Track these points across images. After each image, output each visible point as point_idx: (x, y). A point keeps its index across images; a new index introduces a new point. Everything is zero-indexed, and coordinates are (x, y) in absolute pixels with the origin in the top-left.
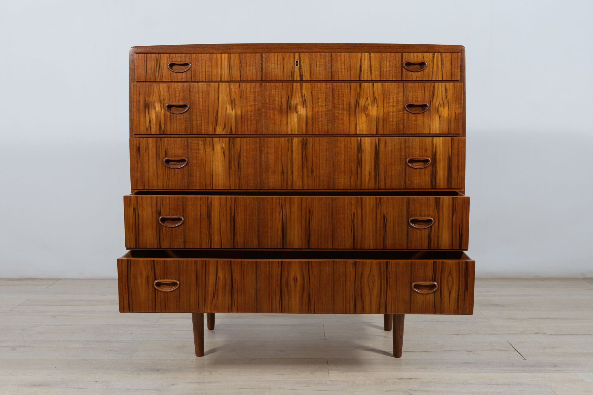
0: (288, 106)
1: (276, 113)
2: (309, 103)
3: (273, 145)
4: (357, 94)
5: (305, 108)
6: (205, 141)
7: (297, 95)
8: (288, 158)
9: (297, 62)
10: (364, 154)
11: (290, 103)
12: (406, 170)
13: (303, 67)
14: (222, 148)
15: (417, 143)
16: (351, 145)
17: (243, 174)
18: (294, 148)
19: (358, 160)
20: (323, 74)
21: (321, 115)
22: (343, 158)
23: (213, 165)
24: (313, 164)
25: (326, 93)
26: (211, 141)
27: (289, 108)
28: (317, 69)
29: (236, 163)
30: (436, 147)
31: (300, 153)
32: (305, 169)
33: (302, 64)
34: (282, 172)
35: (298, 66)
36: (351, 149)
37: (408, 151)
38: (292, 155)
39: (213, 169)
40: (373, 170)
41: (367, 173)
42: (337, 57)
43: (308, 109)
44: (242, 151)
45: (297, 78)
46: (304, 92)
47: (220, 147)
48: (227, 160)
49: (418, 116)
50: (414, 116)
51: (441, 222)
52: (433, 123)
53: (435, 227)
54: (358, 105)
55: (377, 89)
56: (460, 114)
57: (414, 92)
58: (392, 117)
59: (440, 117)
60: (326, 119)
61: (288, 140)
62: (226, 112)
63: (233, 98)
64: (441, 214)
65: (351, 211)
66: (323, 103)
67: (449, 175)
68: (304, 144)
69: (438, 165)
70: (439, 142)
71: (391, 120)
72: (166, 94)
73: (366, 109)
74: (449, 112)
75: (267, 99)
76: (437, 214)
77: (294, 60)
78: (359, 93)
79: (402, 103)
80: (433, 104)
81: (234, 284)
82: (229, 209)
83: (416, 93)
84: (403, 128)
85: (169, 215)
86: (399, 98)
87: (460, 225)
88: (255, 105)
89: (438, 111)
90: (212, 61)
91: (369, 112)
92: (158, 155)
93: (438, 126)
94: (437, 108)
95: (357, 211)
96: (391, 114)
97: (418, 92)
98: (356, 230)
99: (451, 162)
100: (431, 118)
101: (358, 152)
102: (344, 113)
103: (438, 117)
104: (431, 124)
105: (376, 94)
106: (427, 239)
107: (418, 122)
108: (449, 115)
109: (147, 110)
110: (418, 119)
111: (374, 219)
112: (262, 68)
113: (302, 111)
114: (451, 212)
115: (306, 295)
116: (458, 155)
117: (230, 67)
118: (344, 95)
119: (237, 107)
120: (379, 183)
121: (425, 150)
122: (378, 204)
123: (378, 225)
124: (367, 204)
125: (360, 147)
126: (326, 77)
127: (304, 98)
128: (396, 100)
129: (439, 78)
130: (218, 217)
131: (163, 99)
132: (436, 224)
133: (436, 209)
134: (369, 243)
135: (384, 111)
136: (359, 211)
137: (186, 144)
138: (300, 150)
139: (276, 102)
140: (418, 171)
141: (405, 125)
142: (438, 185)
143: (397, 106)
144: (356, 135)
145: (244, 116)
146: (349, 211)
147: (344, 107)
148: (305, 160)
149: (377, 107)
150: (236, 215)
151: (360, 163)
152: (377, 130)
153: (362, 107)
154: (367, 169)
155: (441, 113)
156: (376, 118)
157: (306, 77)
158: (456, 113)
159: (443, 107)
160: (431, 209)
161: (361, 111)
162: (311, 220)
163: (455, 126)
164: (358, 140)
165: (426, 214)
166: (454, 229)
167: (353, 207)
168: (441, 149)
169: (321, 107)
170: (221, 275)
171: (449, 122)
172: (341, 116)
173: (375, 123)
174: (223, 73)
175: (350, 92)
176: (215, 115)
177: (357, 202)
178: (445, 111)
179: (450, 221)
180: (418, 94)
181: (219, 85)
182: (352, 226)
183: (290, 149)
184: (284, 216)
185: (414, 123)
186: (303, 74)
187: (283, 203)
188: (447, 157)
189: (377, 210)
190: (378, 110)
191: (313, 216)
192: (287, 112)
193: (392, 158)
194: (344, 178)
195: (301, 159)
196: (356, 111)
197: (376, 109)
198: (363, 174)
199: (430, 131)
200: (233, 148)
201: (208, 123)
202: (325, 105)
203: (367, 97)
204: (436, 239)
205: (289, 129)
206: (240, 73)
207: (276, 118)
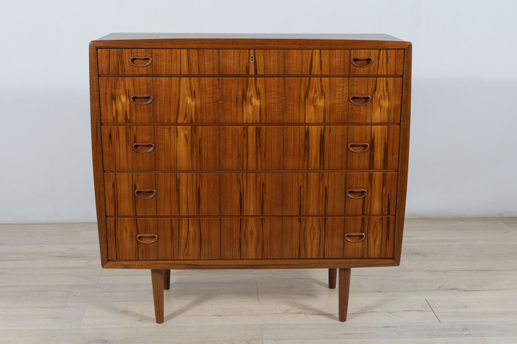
0: (243, 98)
1: (233, 104)
2: (262, 96)
3: (231, 132)
4: (306, 88)
5: (259, 100)
6: (170, 129)
7: (252, 88)
8: (243, 143)
9: (252, 57)
10: (310, 139)
11: (246, 96)
12: (347, 154)
13: (257, 62)
14: (185, 135)
15: (358, 130)
16: (300, 132)
17: (203, 157)
18: (249, 135)
19: (305, 145)
20: (277, 69)
21: (274, 106)
22: (292, 143)
23: (177, 150)
24: (265, 149)
25: (278, 87)
26: (175, 129)
27: (244, 100)
28: (271, 64)
29: (198, 148)
30: (374, 134)
31: (255, 139)
32: (259, 152)
33: (257, 60)
34: (239, 155)
35: (253, 61)
36: (300, 136)
37: (349, 137)
38: (247, 141)
39: (177, 153)
40: (319, 154)
41: (313, 156)
42: (290, 53)
43: (262, 100)
44: (203, 138)
45: (252, 72)
46: (258, 86)
47: (183, 134)
48: (190, 145)
49: (361, 107)
50: (358, 107)
51: (373, 193)
52: (374, 113)
53: (368, 197)
54: (307, 98)
55: (325, 83)
56: (399, 106)
57: (358, 86)
58: (338, 108)
59: (381, 108)
60: (278, 109)
61: (244, 128)
62: (187, 104)
63: (193, 91)
64: (373, 186)
65: (298, 185)
66: (275, 96)
67: (385, 157)
68: (258, 132)
69: (375, 150)
70: (377, 129)
71: (337, 110)
72: (131, 87)
73: (314, 101)
74: (389, 104)
75: (224, 92)
76: (369, 186)
77: (250, 56)
78: (309, 87)
79: (347, 96)
80: (375, 97)
81: (202, 236)
82: (194, 183)
83: (360, 86)
84: (348, 118)
85: (144, 189)
86: (345, 92)
87: (389, 195)
88: (214, 97)
89: (379, 103)
90: (172, 56)
91: (317, 104)
92: (127, 141)
93: (379, 116)
94: (378, 100)
95: (303, 185)
96: (337, 105)
97: (362, 86)
98: (302, 200)
99: (387, 147)
100: (373, 109)
101: (306, 139)
102: (294, 104)
103: (379, 108)
104: (373, 114)
105: (324, 88)
106: (361, 207)
107: (361, 113)
108: (389, 106)
109: (113, 101)
110: (361, 109)
111: (318, 191)
112: (219, 63)
113: (256, 102)
114: (381, 185)
115: (260, 244)
116: (393, 140)
117: (189, 62)
118: (294, 88)
119: (197, 99)
120: (323, 165)
121: (365, 136)
122: (321, 178)
123: (321, 196)
124: (312, 179)
125: (307, 134)
126: (279, 71)
127: (259, 91)
128: (341, 93)
129: (383, 73)
130: (186, 190)
131: (128, 92)
132: (369, 195)
133: (369, 182)
134: (313, 210)
135: (331, 103)
136: (305, 184)
137: (153, 131)
138: (255, 136)
139: (233, 95)
140: (358, 155)
141: (349, 115)
142: (375, 166)
143: (342, 98)
144: (305, 124)
145: (203, 107)
146: (296, 184)
147: (295, 99)
148: (259, 145)
149: (324, 99)
150: (200, 188)
151: (307, 148)
152: (324, 120)
153: (310, 99)
154: (313, 153)
155: (382, 105)
156: (323, 109)
157: (261, 71)
158: (396, 104)
159: (384, 100)
160: (365, 182)
161: (310, 103)
162: (264, 192)
163: (395, 116)
164: (306, 128)
165: (361, 186)
166: (384, 199)
167: (300, 181)
168: (379, 136)
169: (273, 99)
170: (191, 230)
171: (389, 112)
172: (292, 107)
173: (323, 113)
174: (182, 67)
175: (300, 86)
176: (177, 106)
177: (303, 177)
178: (385, 104)
179: (381, 192)
180: (362, 88)
181: (180, 79)
182: (298, 197)
183: (246, 136)
184: (241, 189)
185: (357, 113)
186: (258, 69)
187: (241, 179)
188: (383, 143)
189: (320, 183)
190: (325, 102)
191: (266, 189)
192: (243, 103)
193: (335, 143)
194: (293, 161)
195: (255, 145)
196: (305, 103)
197: (323, 101)
198: (310, 157)
199: (372, 121)
200: (195, 135)
201: (170, 113)
202: (277, 97)
203: (315, 90)
204: (369, 206)
205: (245, 119)
206: (199, 68)
207: (233, 109)
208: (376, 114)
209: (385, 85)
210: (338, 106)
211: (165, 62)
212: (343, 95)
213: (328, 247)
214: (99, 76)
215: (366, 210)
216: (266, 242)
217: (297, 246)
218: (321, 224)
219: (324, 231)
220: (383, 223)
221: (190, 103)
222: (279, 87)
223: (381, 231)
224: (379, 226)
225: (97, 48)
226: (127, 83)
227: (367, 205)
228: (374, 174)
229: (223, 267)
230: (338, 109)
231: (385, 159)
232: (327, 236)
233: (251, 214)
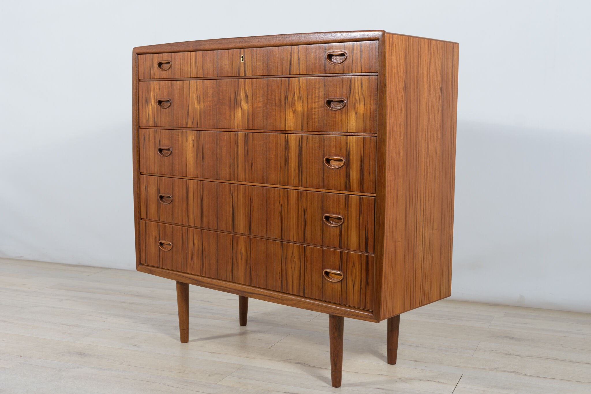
0: (235, 101)
1: (227, 108)
2: (250, 99)
3: (225, 139)
4: (286, 89)
5: (247, 103)
6: (182, 134)
7: (242, 91)
8: (235, 151)
9: (242, 57)
10: (290, 150)
11: (237, 99)
12: (323, 169)
13: (246, 63)
14: (193, 140)
15: (333, 141)
16: (280, 141)
17: (205, 164)
18: (239, 142)
19: (285, 156)
20: (262, 69)
21: (259, 110)
22: (274, 153)
23: (187, 155)
24: (252, 159)
26: (186, 133)
27: (235, 103)
28: (257, 64)
29: (201, 154)
30: (350, 146)
31: (244, 147)
32: (247, 162)
33: (246, 60)
34: (231, 164)
35: (243, 61)
36: (280, 145)
37: (325, 149)
38: (238, 149)
39: (187, 159)
40: (297, 168)
41: (292, 170)
43: (250, 104)
44: (205, 143)
45: (242, 73)
46: (247, 88)
47: (191, 139)
48: (196, 150)
49: (336, 113)
50: (333, 113)
51: (350, 221)
52: (350, 121)
53: (345, 226)
54: (287, 101)
55: (303, 84)
56: (375, 112)
57: (333, 87)
58: (315, 113)
59: (356, 114)
60: (262, 115)
61: (235, 134)
62: (194, 107)
63: (198, 94)
64: (350, 213)
65: (280, 203)
66: (260, 99)
67: (361, 177)
68: (246, 139)
69: (351, 166)
70: (353, 140)
71: (314, 117)
72: (158, 91)
73: (293, 104)
74: (364, 109)
75: (221, 95)
76: (346, 212)
77: (241, 56)
78: (288, 89)
79: (323, 99)
80: (350, 99)
81: (204, 251)
82: (199, 192)
83: (335, 87)
84: (324, 125)
85: (164, 194)
86: (321, 94)
87: (366, 226)
88: (213, 100)
89: (354, 108)
90: (184, 60)
91: (296, 109)
92: (155, 144)
93: (354, 124)
94: (353, 104)
95: (284, 203)
96: (314, 110)
97: (337, 87)
98: (283, 221)
99: (363, 164)
100: (348, 115)
101: (286, 149)
102: (276, 109)
103: (355, 114)
104: (348, 122)
105: (301, 89)
106: (339, 238)
107: (337, 120)
108: (364, 112)
109: (147, 105)
110: (336, 116)
111: (297, 213)
112: (217, 65)
113: (245, 106)
114: (358, 212)
115: (248, 268)
116: (370, 155)
117: (196, 66)
118: (276, 90)
119: (201, 103)
120: (302, 181)
121: (340, 149)
122: (299, 197)
123: (300, 218)
124: (292, 197)
125: (287, 143)
126: (264, 72)
127: (247, 94)
128: (318, 96)
129: (358, 70)
130: (193, 199)
131: (156, 96)
132: (346, 223)
133: (346, 207)
134: (293, 235)
135: (308, 107)
136: (286, 203)
137: (171, 135)
138: (243, 144)
139: (227, 98)
140: (334, 171)
141: (325, 122)
142: (351, 188)
143: (318, 102)
144: (284, 132)
145: (205, 112)
146: (278, 202)
147: (276, 103)
148: (247, 155)
149: (302, 103)
150: (203, 197)
151: (287, 160)
152: (302, 127)
153: (290, 103)
154: (292, 167)
155: (357, 110)
156: (301, 114)
157: (249, 73)
158: (371, 109)
159: (359, 103)
160: (342, 207)
161: (290, 107)
162: (251, 208)
163: (371, 124)
164: (286, 136)
165: (338, 212)
166: (361, 231)
167: (281, 199)
168: (354, 149)
169: (259, 102)
170: (196, 242)
171: (364, 120)
172: (274, 112)
173: (301, 119)
174: (191, 69)
175: (281, 87)
176: (187, 110)
177: (284, 194)
178: (361, 108)
179: (358, 222)
180: (337, 89)
181: (190, 82)
182: (280, 217)
183: (237, 143)
184: (233, 202)
185: (333, 120)
186: (247, 69)
187: (233, 190)
188: (359, 158)
189: (299, 203)
190: (303, 106)
191: (253, 204)
192: (234, 107)
193: (312, 156)
194: (275, 174)
195: (244, 153)
196: (285, 107)
197: (301, 104)
198: (290, 171)
199: (347, 130)
200: (199, 140)
201: (183, 117)
202: (261, 100)
203: (294, 92)
204: (346, 238)
205: (236, 125)
206: (203, 70)
207: (227, 113)
208: (351, 122)
209: (360, 85)
210: (315, 112)
211: (180, 65)
212: (319, 97)
213: (307, 283)
214: (139, 80)
215: (343, 240)
216: (253, 267)
217: (280, 276)
218: (301, 254)
219: (304, 262)
220: (362, 262)
221: (196, 107)
222: (263, 89)
223: (360, 272)
224: (357, 265)
225: (138, 54)
226: (155, 87)
227: (344, 236)
228: (350, 197)
229: (219, 287)
230: (315, 115)
231: (362, 179)
232: (307, 269)
233: (242, 232)
